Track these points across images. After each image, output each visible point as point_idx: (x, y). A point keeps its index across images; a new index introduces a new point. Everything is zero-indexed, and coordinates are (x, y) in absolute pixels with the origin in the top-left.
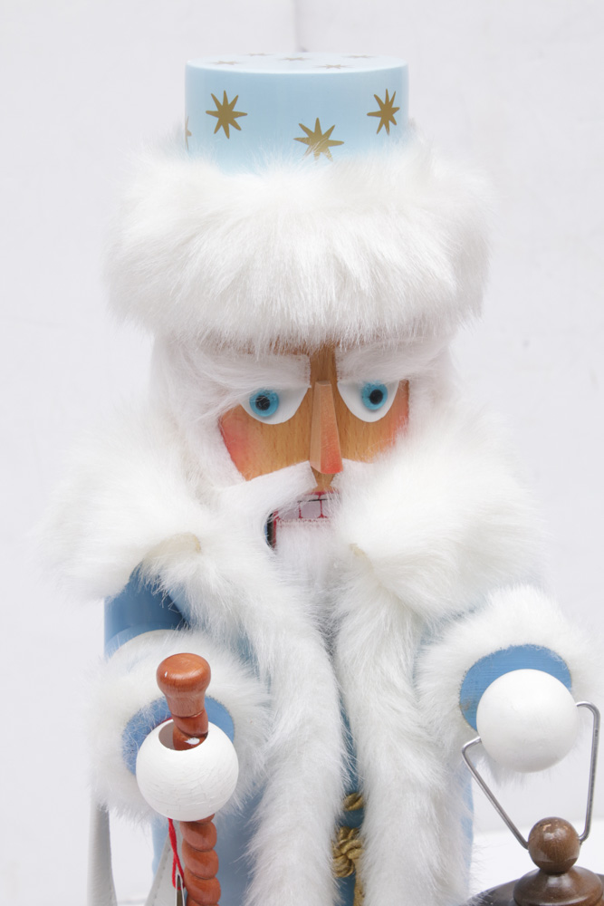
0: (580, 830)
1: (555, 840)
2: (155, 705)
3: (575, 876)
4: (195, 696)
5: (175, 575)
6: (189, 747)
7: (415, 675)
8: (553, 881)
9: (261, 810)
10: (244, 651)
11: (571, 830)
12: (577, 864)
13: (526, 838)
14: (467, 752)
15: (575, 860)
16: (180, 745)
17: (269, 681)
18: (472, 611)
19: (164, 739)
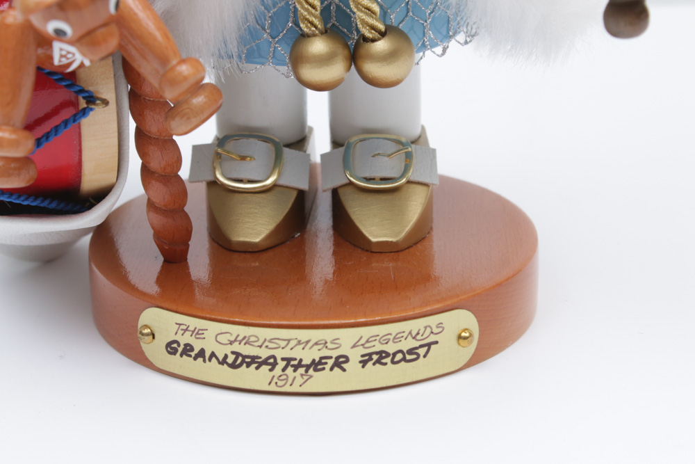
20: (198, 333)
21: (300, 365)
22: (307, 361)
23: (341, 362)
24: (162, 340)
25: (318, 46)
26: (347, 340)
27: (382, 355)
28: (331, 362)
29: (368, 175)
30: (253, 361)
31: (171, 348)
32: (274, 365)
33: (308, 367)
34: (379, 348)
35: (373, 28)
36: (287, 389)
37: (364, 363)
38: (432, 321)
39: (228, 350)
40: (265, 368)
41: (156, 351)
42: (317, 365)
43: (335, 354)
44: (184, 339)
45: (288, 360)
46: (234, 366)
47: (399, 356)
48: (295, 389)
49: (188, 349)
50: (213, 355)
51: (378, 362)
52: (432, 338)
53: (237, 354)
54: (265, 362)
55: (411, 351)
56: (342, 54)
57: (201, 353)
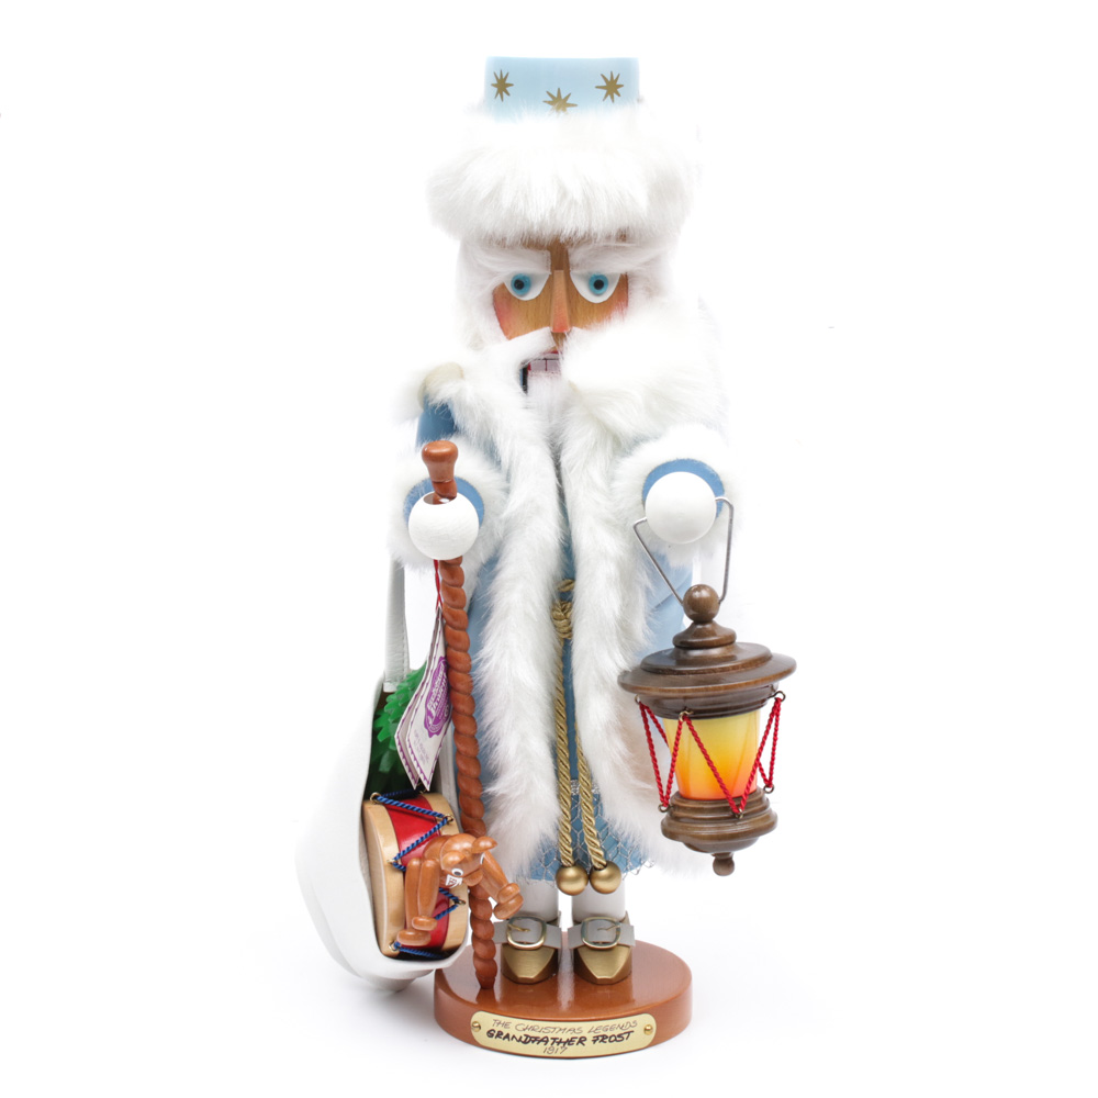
0: (720, 594)
1: (701, 599)
2: (425, 482)
3: (715, 625)
4: (445, 465)
5: (445, 392)
6: (441, 503)
7: (611, 478)
8: (699, 627)
9: (498, 566)
10: (491, 452)
11: (712, 592)
12: (715, 619)
13: (682, 598)
14: (638, 527)
15: (713, 616)
18: (656, 438)
19: (426, 500)
20: (506, 1025)
21: (560, 1042)
22: (564, 1040)
23: (582, 1041)
24: (485, 1030)
25: (571, 872)
26: (586, 1028)
27: (604, 1037)
28: (577, 1040)
29: (596, 940)
30: (535, 1040)
31: (490, 1034)
32: (547, 1042)
33: (565, 1043)
34: (602, 1033)
35: (600, 863)
36: (554, 1055)
37: (594, 1041)
38: (631, 1019)
39: (522, 1034)
40: (542, 1043)
41: (480, 1036)
42: (570, 1042)
43: (579, 1036)
44: (498, 1028)
45: (554, 1039)
46: (525, 1042)
47: (613, 1038)
48: (558, 1055)
49: (499, 1034)
50: (514, 1037)
51: (602, 1041)
52: (631, 1029)
53: (527, 1036)
54: (542, 1040)
55: (619, 1036)
56: (583, 876)
57: (507, 1036)
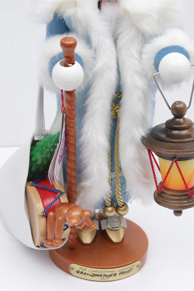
0: (187, 105)
1: (179, 107)
2: (59, 54)
3: (184, 119)
5: (68, 13)
7: (141, 53)
8: (178, 120)
9: (90, 92)
10: (88, 41)
11: (185, 105)
12: (185, 116)
13: (171, 107)
14: (155, 77)
16: (66, 66)
17: (95, 51)
19: (61, 64)
20: (85, 270)
21: (107, 276)
22: (108, 275)
23: (115, 275)
24: (75, 270)
25: (110, 209)
26: (117, 270)
27: (123, 272)
28: (113, 275)
29: (113, 227)
30: (97, 275)
31: (78, 272)
32: (101, 276)
33: (108, 276)
34: (123, 271)
35: (121, 205)
36: (104, 280)
37: (120, 274)
38: (133, 264)
39: (92, 273)
40: (99, 277)
41: (73, 272)
42: (110, 276)
43: (114, 273)
44: (81, 271)
45: (104, 275)
46: (92, 276)
47: (126, 272)
48: (106, 280)
49: (82, 273)
50: (88, 274)
51: (122, 274)
52: (133, 267)
53: (94, 274)
54: (100, 275)
55: (128, 271)
56: (115, 209)
57: (85, 274)
